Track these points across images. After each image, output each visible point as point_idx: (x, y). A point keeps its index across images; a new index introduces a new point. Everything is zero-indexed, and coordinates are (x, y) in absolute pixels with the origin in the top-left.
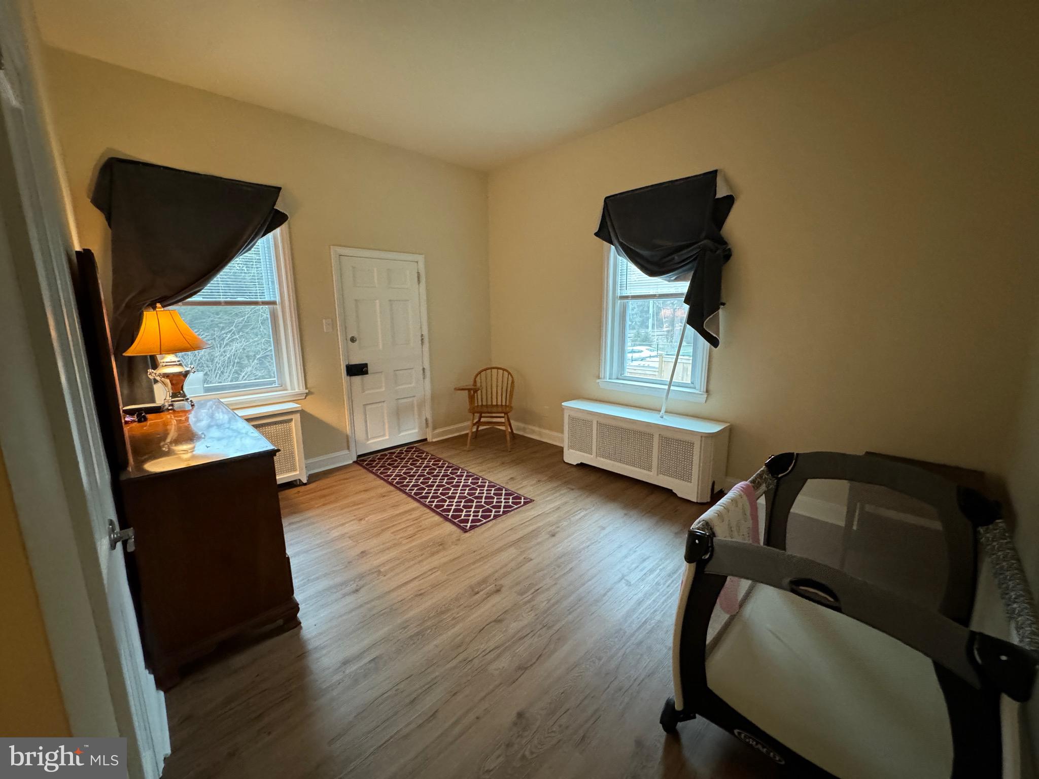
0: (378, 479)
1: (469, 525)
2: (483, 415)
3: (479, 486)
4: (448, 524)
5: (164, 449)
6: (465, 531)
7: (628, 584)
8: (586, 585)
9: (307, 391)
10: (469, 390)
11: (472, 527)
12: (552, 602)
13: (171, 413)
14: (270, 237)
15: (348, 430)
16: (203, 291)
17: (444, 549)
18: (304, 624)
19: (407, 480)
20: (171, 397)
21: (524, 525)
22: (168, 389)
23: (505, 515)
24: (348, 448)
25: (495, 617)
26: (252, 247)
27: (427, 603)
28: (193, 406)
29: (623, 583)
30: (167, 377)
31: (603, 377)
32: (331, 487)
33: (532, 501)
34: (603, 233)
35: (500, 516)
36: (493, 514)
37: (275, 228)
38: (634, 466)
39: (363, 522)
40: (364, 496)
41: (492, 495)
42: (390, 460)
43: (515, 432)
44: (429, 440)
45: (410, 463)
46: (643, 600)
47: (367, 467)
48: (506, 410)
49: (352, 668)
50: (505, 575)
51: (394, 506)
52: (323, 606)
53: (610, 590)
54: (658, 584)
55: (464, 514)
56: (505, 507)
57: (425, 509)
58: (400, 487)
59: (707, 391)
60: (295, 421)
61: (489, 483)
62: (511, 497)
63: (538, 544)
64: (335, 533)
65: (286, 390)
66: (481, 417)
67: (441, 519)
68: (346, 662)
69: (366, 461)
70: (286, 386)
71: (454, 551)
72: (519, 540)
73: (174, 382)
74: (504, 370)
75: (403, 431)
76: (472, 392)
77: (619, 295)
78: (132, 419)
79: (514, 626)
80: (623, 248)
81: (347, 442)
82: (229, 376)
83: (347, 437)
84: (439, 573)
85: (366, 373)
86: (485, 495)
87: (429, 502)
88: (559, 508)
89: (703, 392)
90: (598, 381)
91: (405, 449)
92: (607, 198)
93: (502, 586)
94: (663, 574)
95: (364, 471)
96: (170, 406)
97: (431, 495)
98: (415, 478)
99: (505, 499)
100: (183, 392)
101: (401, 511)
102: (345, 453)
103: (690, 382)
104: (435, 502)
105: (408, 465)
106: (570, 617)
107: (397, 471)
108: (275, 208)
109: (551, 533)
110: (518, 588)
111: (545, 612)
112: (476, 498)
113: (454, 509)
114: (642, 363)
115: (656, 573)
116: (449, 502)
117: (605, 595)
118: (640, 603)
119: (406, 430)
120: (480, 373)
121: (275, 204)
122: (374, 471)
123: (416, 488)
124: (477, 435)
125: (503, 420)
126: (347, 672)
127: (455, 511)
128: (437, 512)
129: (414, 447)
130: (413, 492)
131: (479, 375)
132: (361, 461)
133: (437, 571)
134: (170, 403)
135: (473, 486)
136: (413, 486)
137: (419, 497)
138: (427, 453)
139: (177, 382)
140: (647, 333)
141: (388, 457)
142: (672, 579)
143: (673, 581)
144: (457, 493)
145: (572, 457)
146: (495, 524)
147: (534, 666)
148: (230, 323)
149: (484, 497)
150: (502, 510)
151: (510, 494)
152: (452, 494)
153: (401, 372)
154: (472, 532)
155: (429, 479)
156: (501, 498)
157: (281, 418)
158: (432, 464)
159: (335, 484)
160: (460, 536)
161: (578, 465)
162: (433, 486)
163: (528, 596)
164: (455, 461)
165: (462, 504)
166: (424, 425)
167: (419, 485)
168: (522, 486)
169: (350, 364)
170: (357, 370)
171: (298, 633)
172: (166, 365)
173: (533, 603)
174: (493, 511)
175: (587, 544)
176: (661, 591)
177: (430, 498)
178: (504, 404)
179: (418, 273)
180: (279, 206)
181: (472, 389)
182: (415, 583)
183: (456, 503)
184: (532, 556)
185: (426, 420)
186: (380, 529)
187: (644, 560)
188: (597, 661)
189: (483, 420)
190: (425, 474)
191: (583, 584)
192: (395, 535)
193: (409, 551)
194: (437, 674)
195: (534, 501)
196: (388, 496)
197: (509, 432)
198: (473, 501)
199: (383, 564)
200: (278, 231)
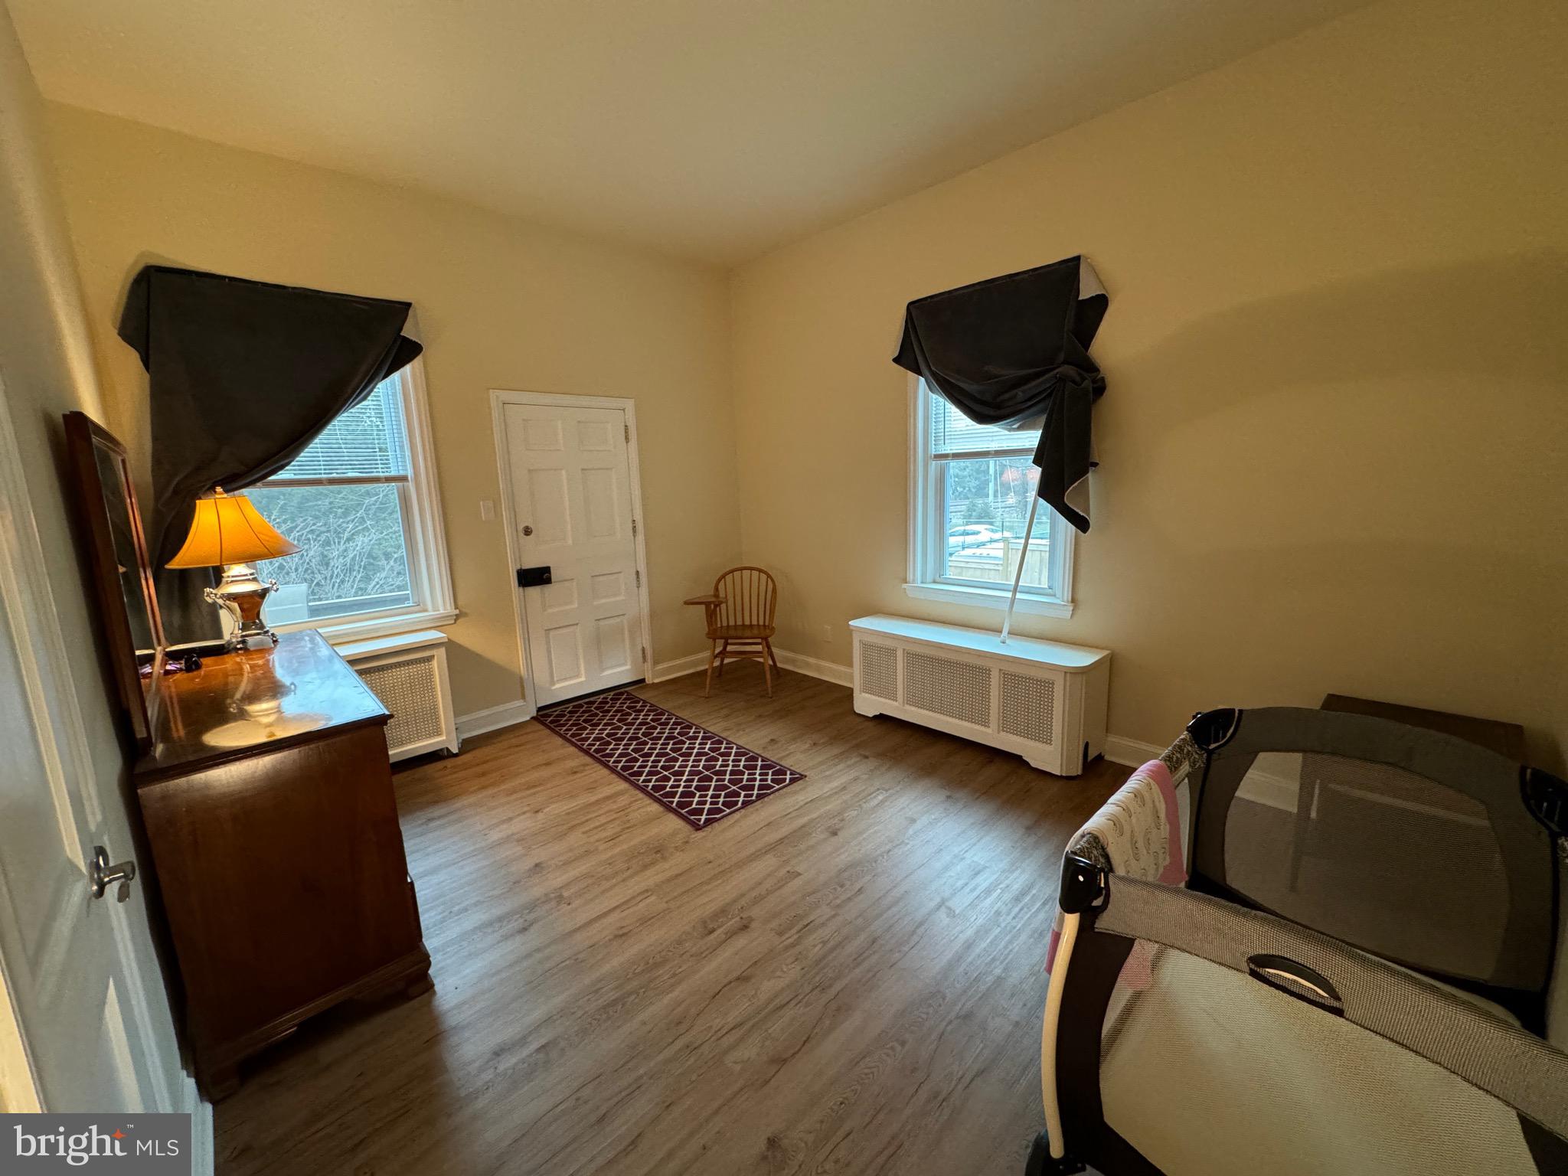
0: (567, 744)
1: (703, 818)
2: (730, 641)
3: (722, 755)
4: (672, 816)
5: (232, 710)
6: (697, 827)
7: (951, 913)
8: (885, 916)
9: (457, 612)
10: (707, 604)
11: (708, 822)
12: (829, 945)
13: (241, 655)
14: (396, 378)
15: (523, 672)
16: (293, 463)
17: (664, 858)
18: (438, 987)
19: (612, 747)
20: (241, 629)
21: (789, 816)
22: (237, 617)
23: (760, 801)
24: (523, 697)
25: (735, 975)
26: (368, 394)
27: (633, 950)
28: (275, 642)
29: (943, 911)
30: (234, 599)
31: (911, 581)
32: (496, 759)
33: (802, 777)
34: (907, 358)
35: (753, 802)
36: (741, 799)
37: (402, 365)
38: (962, 719)
39: (540, 816)
40: (545, 773)
41: (741, 768)
42: (587, 715)
43: (779, 665)
44: (648, 681)
45: (617, 717)
46: (974, 941)
47: (552, 726)
48: (764, 634)
49: (508, 1062)
50: (758, 900)
51: (591, 789)
52: (471, 956)
53: (921, 924)
54: (998, 913)
55: (696, 799)
56: (761, 788)
57: (637, 792)
58: (601, 757)
59: (1073, 601)
60: (438, 659)
61: (737, 749)
62: (770, 772)
63: (808, 848)
64: (495, 836)
65: (426, 611)
66: (726, 644)
67: (661, 809)
68: (498, 1053)
69: (550, 716)
70: (425, 604)
71: (678, 862)
72: (781, 841)
73: (245, 606)
74: (760, 571)
75: (608, 668)
76: (712, 606)
77: (933, 453)
78: (178, 666)
79: (767, 987)
80: (938, 381)
81: (519, 687)
82: (352, 587)
83: (521, 678)
84: (653, 898)
85: (548, 581)
86: (730, 768)
87: (644, 781)
88: (844, 788)
89: (1068, 602)
90: (905, 586)
91: (610, 697)
92: (911, 305)
93: (751, 919)
94: (1007, 897)
95: (548, 731)
96: (239, 643)
97: (647, 769)
98: (623, 743)
99: (760, 775)
100: (260, 620)
101: (600, 796)
102: (518, 705)
103: (1046, 586)
104: (653, 780)
105: (615, 721)
106: (857, 971)
107: (597, 732)
108: (402, 334)
109: (830, 830)
110: (774, 924)
111: (818, 962)
112: (717, 773)
113: (682, 792)
114: (978, 551)
115: (995, 895)
116: (674, 782)
117: (914, 932)
118: (969, 946)
119: (612, 667)
120: (724, 576)
121: (401, 329)
122: (562, 732)
123: (624, 759)
124: (720, 672)
125: (759, 648)
126: (501, 1068)
127: (683, 795)
128: (655, 797)
129: (626, 691)
130: (620, 765)
131: (723, 580)
132: (542, 716)
133: (651, 895)
134: (240, 639)
135: (712, 754)
136: (621, 755)
137: (629, 774)
138: (644, 702)
139: (250, 605)
140: (986, 504)
141: (584, 709)
142: (1020, 906)
143: (1021, 910)
144: (686, 766)
145: (867, 704)
146: (745, 816)
147: (797, 1056)
148: (359, 504)
149: (728, 772)
150: (755, 792)
151: (770, 767)
152: (679, 767)
153: (601, 579)
154: (708, 829)
155: (646, 743)
156: (755, 774)
157: (415, 656)
158: (651, 720)
159: (501, 754)
160: (688, 837)
161: (875, 717)
162: (650, 755)
163: (791, 936)
164: (686, 715)
165: (695, 784)
166: (641, 659)
167: (629, 754)
168: (787, 752)
169: (523, 568)
170: (534, 577)
171: (429, 1003)
172: (232, 582)
173: (799, 948)
174: (742, 795)
175: (888, 847)
176: (1003, 925)
177: (645, 774)
178: (761, 623)
179: (626, 426)
180: (408, 332)
181: (710, 603)
182: (615, 916)
183: (685, 782)
184: (799, 869)
185: (643, 650)
186: (565, 827)
187: (977, 874)
188: (898, 1048)
189: (729, 648)
190: (640, 735)
191: (880, 915)
192: (589, 837)
193: (610, 863)
194: (641, 1071)
195: (806, 776)
196: (582, 772)
197: (770, 665)
198: (711, 779)
199: (567, 885)
200: (408, 368)
